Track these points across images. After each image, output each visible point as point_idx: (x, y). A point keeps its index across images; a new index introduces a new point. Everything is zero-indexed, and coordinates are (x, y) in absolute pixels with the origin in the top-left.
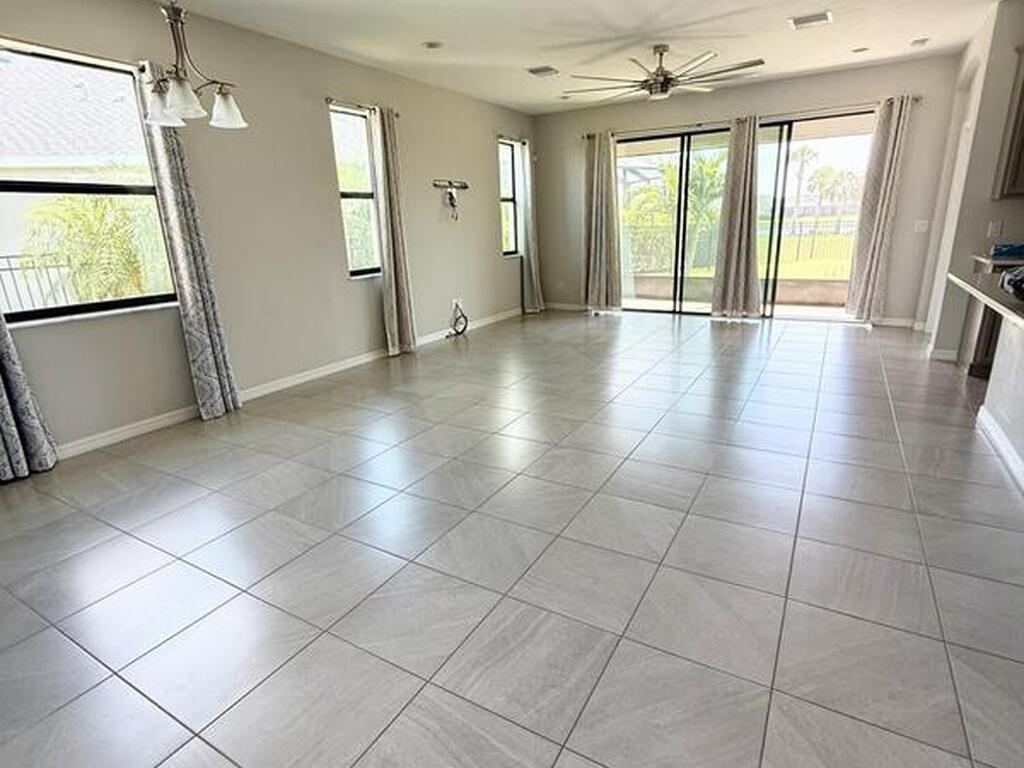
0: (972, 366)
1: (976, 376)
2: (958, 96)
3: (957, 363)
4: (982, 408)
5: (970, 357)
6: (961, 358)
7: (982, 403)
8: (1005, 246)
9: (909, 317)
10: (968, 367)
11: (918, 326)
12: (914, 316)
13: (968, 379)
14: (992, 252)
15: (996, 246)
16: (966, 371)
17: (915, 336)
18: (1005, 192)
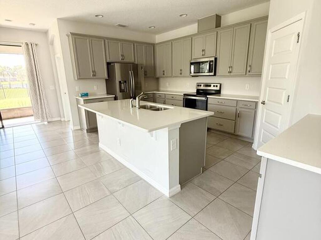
0: (87, 130)
1: (89, 132)
2: (50, 46)
3: (81, 129)
4: (99, 143)
5: (85, 127)
6: (82, 127)
7: (99, 142)
8: (83, 94)
9: (59, 117)
10: (86, 130)
11: (62, 120)
12: (60, 117)
13: (87, 134)
14: (80, 96)
15: (81, 94)
16: (86, 132)
17: (63, 123)
18: (78, 78)
